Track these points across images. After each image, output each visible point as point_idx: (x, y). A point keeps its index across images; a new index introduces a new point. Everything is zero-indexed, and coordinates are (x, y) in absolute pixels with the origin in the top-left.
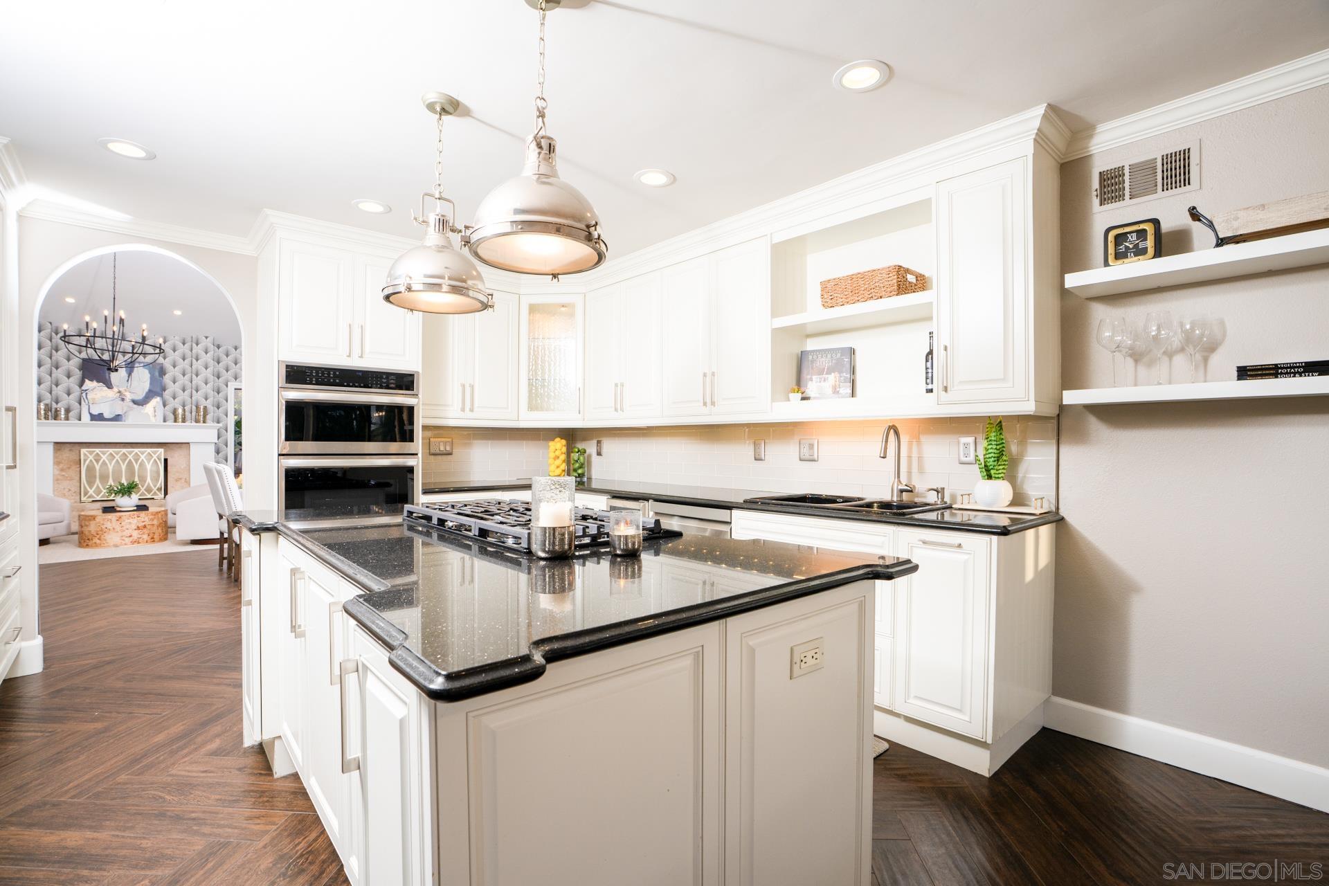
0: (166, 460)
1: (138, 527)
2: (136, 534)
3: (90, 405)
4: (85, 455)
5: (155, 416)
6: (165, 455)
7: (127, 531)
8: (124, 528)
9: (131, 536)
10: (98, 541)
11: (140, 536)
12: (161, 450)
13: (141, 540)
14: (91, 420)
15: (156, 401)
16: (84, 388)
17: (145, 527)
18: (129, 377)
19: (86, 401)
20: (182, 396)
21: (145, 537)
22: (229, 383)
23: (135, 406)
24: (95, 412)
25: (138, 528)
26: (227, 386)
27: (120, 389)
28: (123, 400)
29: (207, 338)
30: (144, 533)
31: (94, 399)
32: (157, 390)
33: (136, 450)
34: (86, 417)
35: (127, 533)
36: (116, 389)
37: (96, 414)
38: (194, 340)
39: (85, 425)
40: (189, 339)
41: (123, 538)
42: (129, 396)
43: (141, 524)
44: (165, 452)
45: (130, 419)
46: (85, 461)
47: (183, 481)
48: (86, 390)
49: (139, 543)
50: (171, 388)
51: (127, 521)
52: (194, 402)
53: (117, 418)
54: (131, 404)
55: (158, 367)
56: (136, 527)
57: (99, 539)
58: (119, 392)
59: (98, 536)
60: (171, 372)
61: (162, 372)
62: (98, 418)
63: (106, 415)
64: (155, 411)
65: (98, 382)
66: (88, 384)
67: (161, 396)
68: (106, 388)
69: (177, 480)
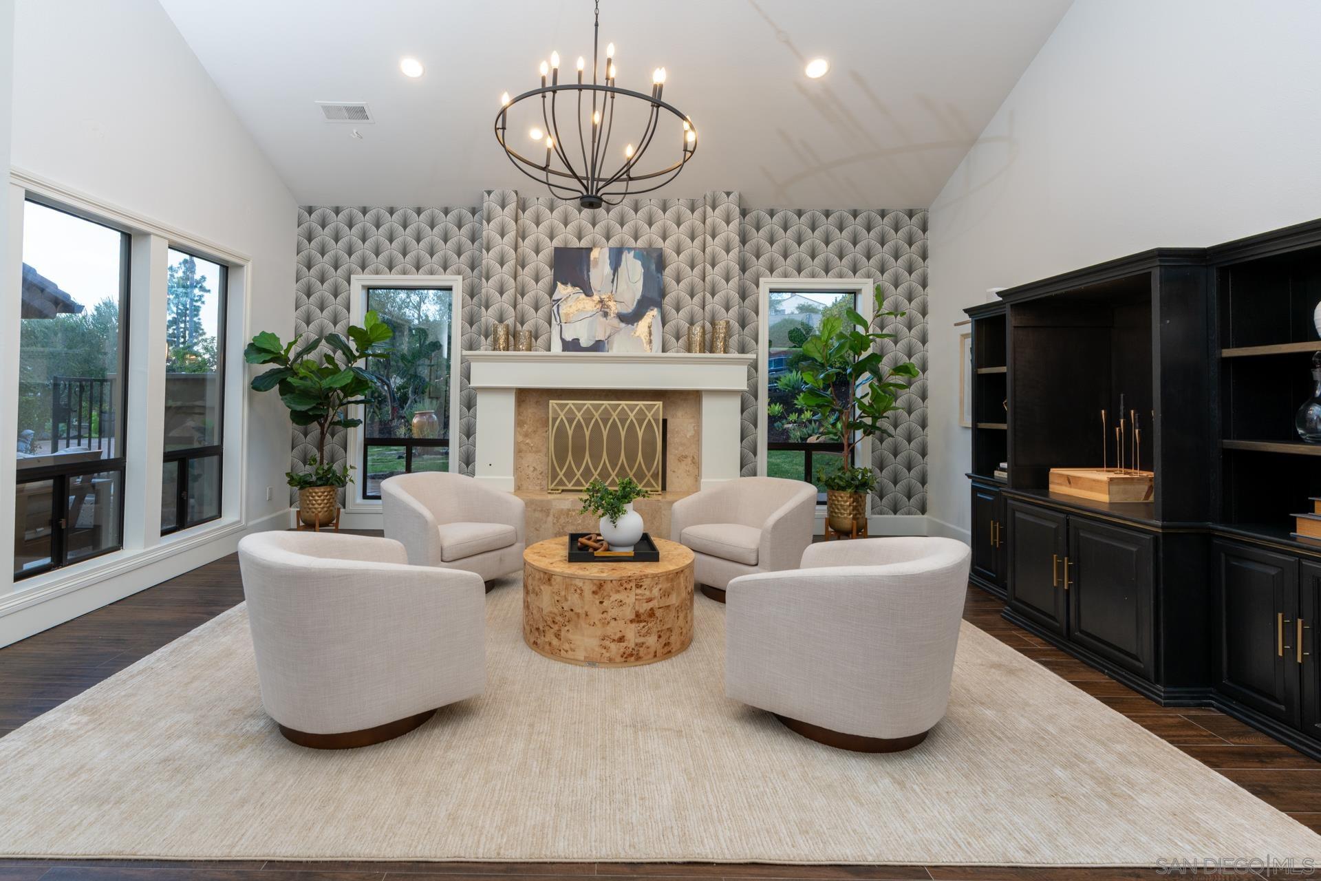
0: (665, 421)
1: (638, 615)
2: (631, 633)
3: (563, 324)
4: (555, 411)
5: (650, 342)
6: (663, 416)
7: (613, 623)
8: (608, 616)
9: (621, 639)
10: (555, 642)
11: (641, 640)
12: (659, 404)
13: (642, 651)
14: (564, 350)
15: (652, 315)
16: (555, 297)
17: (651, 613)
18: (614, 275)
19: (558, 320)
20: (691, 305)
21: (652, 640)
22: (761, 279)
23: (623, 325)
24: (569, 338)
25: (638, 618)
26: (757, 286)
27: (602, 297)
28: (606, 315)
29: (728, 194)
30: (648, 633)
31: (567, 315)
32: (653, 297)
33: (623, 403)
34: (557, 347)
35: (613, 629)
36: (596, 298)
37: (570, 340)
38: (709, 200)
39: (556, 359)
40: (701, 201)
41: (607, 643)
42: (614, 308)
43: (644, 607)
44: (664, 407)
45: (617, 348)
46: (554, 420)
47: (689, 460)
48: (558, 300)
49: (638, 658)
50: (676, 291)
51: (615, 597)
52: (708, 315)
53: (598, 346)
54: (616, 322)
55: (655, 255)
56: (633, 616)
57: (558, 636)
58: (601, 301)
59: (556, 627)
60: (675, 263)
61: (661, 264)
62: (572, 346)
63: (584, 343)
64: (650, 334)
65: (574, 285)
66: (563, 290)
67: (659, 305)
68: (583, 296)
69: (681, 459)
